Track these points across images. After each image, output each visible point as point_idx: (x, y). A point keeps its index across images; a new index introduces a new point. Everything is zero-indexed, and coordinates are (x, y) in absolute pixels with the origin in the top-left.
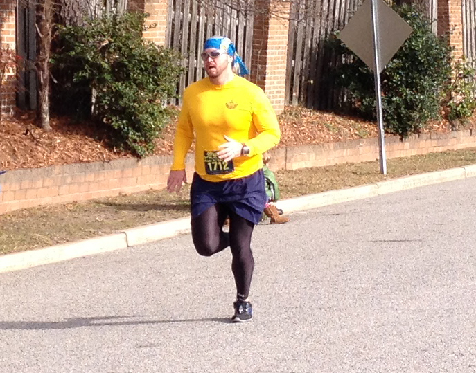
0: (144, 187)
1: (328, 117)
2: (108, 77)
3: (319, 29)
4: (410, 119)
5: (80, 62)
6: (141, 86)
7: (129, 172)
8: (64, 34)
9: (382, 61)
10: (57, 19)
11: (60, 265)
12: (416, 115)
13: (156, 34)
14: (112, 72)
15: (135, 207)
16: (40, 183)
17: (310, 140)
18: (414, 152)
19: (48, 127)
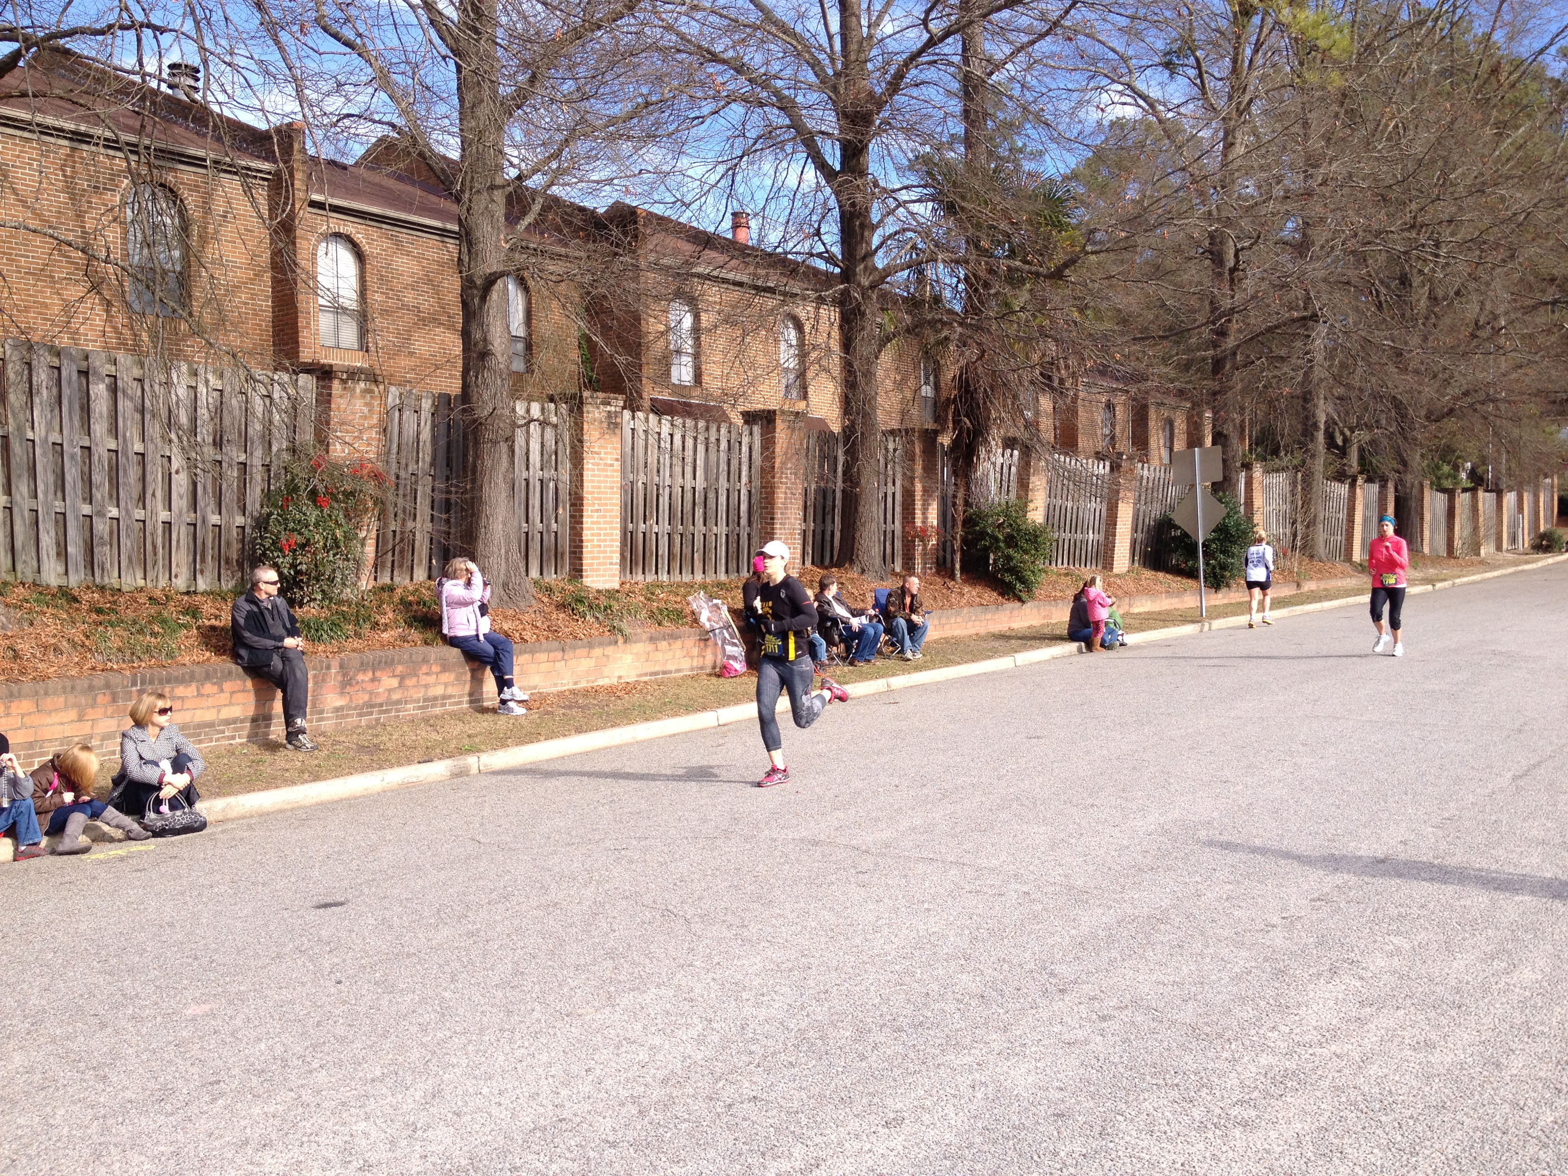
0: (1027, 624)
1: (1161, 575)
2: (1002, 545)
3: (1156, 511)
4: (1223, 576)
5: (983, 534)
6: (1026, 552)
7: (1016, 613)
8: (971, 515)
9: (1203, 535)
10: (967, 503)
11: (970, 678)
12: (1228, 574)
13: (1037, 515)
14: (1005, 541)
15: (1021, 638)
16: (953, 621)
17: (1147, 592)
18: (1225, 601)
19: (959, 580)
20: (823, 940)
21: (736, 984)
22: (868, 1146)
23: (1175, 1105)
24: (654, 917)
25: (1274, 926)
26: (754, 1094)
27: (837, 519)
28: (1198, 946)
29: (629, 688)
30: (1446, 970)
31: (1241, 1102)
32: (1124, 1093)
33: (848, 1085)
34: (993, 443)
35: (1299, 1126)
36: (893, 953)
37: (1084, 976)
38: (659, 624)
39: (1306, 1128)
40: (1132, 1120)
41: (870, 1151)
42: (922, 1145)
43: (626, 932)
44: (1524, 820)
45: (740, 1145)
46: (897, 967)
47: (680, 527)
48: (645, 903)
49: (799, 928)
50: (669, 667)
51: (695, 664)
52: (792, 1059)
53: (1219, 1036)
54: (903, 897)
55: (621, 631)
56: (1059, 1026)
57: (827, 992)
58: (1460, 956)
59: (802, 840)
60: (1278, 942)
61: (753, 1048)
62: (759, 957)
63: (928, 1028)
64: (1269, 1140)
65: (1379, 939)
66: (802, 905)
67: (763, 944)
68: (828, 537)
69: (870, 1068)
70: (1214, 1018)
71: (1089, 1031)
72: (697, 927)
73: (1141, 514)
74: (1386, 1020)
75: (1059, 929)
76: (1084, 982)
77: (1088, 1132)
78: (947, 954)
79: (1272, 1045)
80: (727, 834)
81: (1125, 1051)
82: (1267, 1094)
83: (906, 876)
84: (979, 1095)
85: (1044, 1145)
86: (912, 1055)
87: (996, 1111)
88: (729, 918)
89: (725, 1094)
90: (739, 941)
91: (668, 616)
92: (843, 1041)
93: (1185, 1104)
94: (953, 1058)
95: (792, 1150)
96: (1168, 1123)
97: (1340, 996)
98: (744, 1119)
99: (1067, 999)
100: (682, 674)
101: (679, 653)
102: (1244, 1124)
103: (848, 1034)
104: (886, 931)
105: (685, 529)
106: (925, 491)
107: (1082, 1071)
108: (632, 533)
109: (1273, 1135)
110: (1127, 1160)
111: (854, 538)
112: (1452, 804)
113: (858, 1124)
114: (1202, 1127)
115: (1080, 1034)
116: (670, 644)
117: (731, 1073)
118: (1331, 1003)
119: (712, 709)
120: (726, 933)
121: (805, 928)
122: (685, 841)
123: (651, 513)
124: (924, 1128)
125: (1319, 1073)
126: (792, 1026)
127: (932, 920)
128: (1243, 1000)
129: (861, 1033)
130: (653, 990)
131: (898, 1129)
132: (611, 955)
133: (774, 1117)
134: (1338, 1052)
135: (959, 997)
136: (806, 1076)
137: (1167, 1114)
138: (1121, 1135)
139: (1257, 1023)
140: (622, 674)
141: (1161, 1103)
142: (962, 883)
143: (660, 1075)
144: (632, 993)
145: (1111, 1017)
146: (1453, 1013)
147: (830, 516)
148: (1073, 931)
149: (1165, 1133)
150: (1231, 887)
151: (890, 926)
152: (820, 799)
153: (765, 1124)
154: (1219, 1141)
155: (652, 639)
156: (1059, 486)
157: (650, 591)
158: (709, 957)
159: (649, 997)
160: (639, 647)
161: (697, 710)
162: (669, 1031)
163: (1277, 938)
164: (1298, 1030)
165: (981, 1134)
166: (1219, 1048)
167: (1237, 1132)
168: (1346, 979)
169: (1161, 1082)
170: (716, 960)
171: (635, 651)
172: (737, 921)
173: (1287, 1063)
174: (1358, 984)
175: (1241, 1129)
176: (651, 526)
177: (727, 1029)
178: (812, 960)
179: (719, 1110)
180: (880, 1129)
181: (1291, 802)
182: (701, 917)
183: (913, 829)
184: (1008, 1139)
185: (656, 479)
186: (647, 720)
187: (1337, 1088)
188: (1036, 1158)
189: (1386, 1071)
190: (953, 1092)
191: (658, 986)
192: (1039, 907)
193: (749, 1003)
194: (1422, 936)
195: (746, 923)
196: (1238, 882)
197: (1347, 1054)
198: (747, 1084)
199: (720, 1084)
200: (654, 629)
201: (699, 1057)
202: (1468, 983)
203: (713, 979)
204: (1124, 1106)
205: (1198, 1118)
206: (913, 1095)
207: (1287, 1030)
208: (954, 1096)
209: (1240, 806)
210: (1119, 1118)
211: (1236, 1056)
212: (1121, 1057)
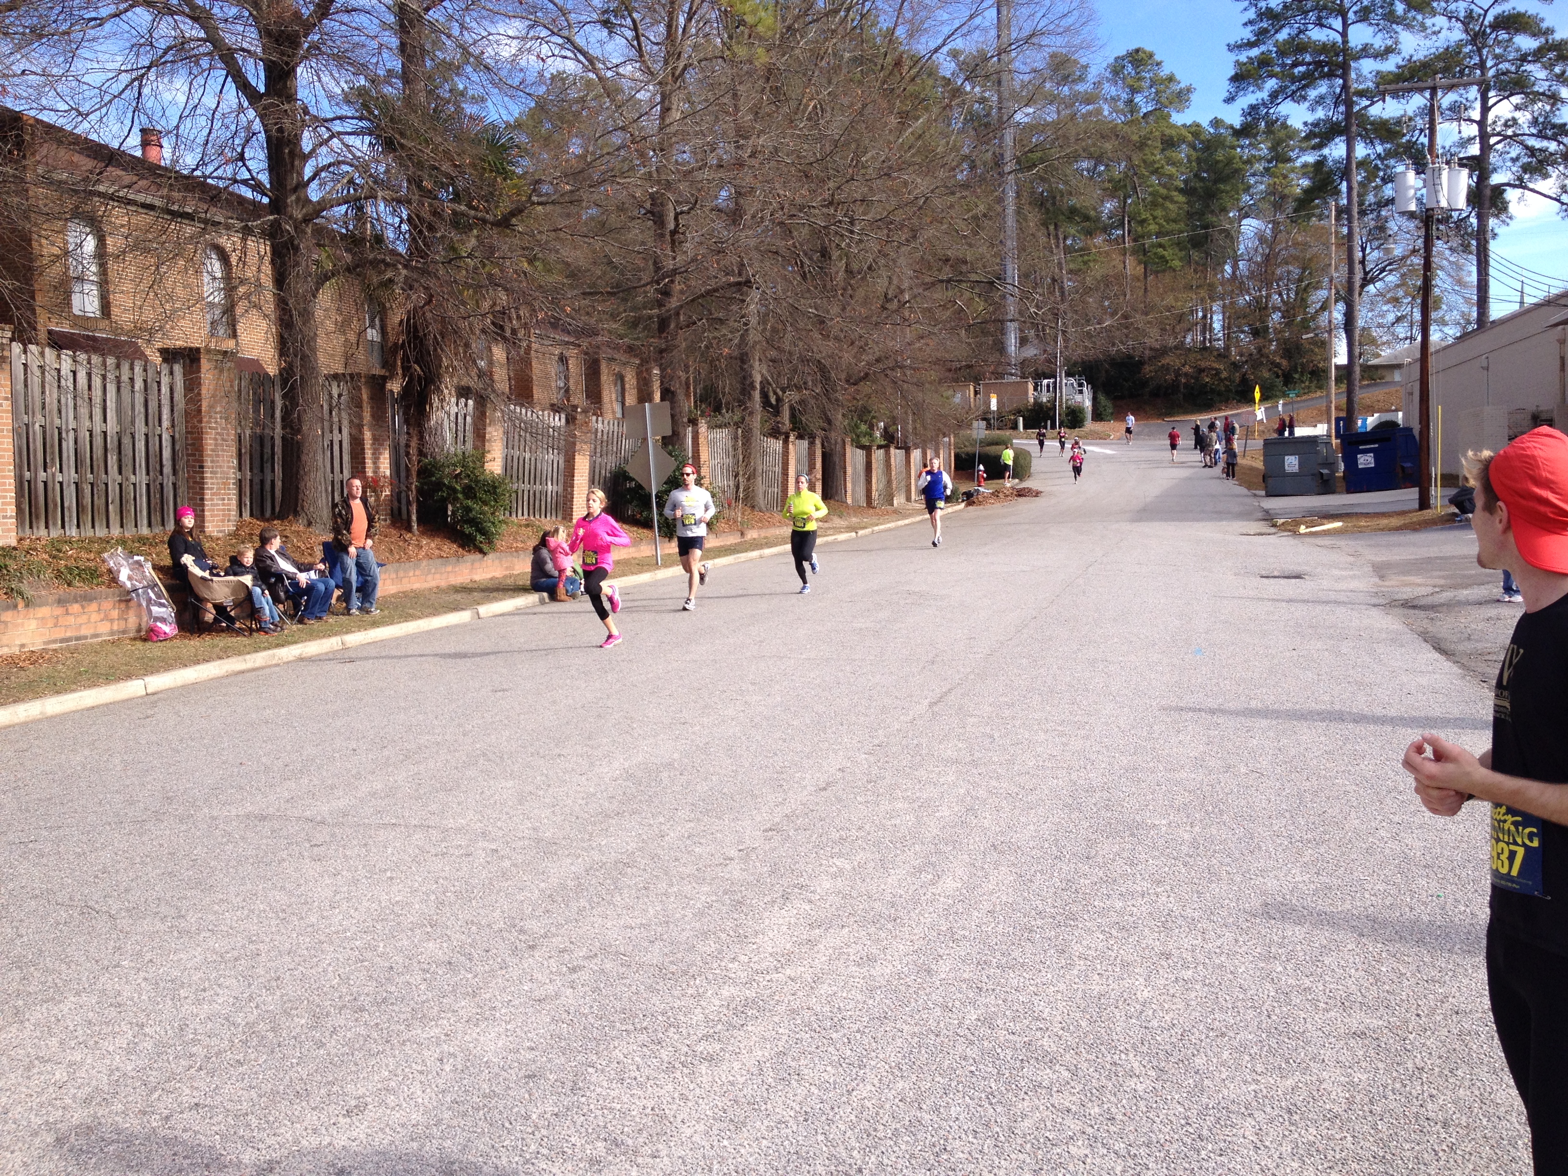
0: (489, 576)
2: (460, 496)
3: (611, 463)
5: (439, 485)
6: (485, 503)
7: (477, 565)
8: (426, 465)
9: (657, 484)
10: (421, 453)
11: (430, 633)
13: (494, 466)
14: (463, 492)
15: (483, 590)
16: (411, 574)
19: (416, 532)
20: (274, 922)
21: (172, 981)
22: (327, 1140)
23: (645, 1049)
24: (71, 916)
25: (731, 859)
26: (196, 1100)
27: (278, 468)
28: (663, 886)
29: (34, 658)
30: (883, 886)
31: (706, 1037)
32: (594, 1044)
33: (305, 1077)
34: (446, 391)
35: (760, 1053)
36: (353, 929)
37: (553, 930)
38: (69, 585)
39: (766, 1054)
40: (603, 1071)
41: (330, 1144)
42: (387, 1130)
43: (37, 937)
44: (940, 742)
45: (179, 1160)
46: (357, 943)
47: (90, 476)
48: (60, 901)
49: (246, 912)
50: (84, 632)
51: (115, 628)
52: (240, 1057)
53: (685, 973)
54: (364, 868)
55: (20, 593)
56: (530, 984)
57: (278, 978)
58: (892, 871)
59: (248, 816)
60: (736, 874)
61: (194, 1050)
62: (199, 949)
63: (392, 1004)
64: (733, 1072)
65: (824, 862)
66: (249, 886)
67: (203, 934)
68: (268, 487)
69: (329, 1054)
70: (679, 956)
71: (559, 984)
72: (124, 922)
73: (597, 466)
74: (833, 939)
75: (528, 883)
76: (554, 935)
77: (560, 1090)
78: (412, 922)
79: (733, 976)
80: (158, 817)
81: (595, 1000)
82: (731, 1026)
83: (365, 845)
84: (448, 1068)
85: (517, 1109)
86: (375, 1035)
87: (465, 1082)
88: (163, 909)
89: (161, 1105)
90: (175, 934)
91: (79, 575)
92: (298, 1030)
93: (652, 1046)
94: (419, 1031)
95: (241, 1157)
96: (638, 1069)
97: (793, 921)
98: (185, 1131)
99: (537, 954)
100: (100, 639)
101: (95, 617)
102: (710, 1059)
103: (303, 1021)
104: (345, 905)
105: (96, 478)
106: (375, 439)
107: (553, 1027)
108: (29, 482)
109: (737, 1065)
110: (599, 1113)
111: (298, 488)
112: (880, 732)
113: (315, 1118)
114: (671, 1068)
115: (551, 989)
116: (83, 607)
117: (169, 1080)
118: (784, 928)
119: (138, 676)
120: (159, 926)
121: (253, 911)
122: (108, 828)
123: (53, 459)
124: (388, 1111)
125: (776, 998)
126: (240, 1020)
127: (395, 888)
128: (705, 935)
129: (317, 1018)
130: (72, 999)
131: (360, 1117)
132: (18, 963)
133: (219, 1124)
134: (793, 975)
135: (426, 966)
136: (256, 1073)
137: (637, 1059)
138: (592, 1088)
139: (718, 956)
140: (24, 641)
141: (630, 1049)
142: (427, 847)
143: (81, 1094)
144: (45, 1006)
145: (581, 968)
146: (890, 926)
147: (269, 465)
148: (543, 885)
149: (635, 1079)
150: (692, 825)
151: (348, 900)
152: (267, 770)
153: (209, 1133)
154: (686, 1080)
155: (60, 602)
156: (517, 437)
157: (56, 549)
158: (139, 954)
159: (65, 1008)
160: (44, 611)
161: (119, 679)
162: (92, 1043)
163: (735, 871)
164: (756, 959)
165: (449, 1109)
166: (684, 986)
167: (703, 1068)
168: (797, 903)
169: (631, 1027)
170: (148, 956)
171: (40, 615)
172: (173, 912)
173: (747, 992)
174: (808, 908)
175: (706, 1064)
176: (54, 475)
177: (163, 1033)
178: (261, 946)
179: (155, 1124)
180: (341, 1119)
181: (743, 738)
182: (128, 910)
183: (373, 794)
184: (478, 1109)
185: (57, 422)
186: (58, 692)
187: (793, 1011)
188: (507, 1125)
189: (835, 988)
190: (419, 1068)
191: (78, 994)
192: (507, 863)
193: (189, 1001)
194: (860, 856)
195: (183, 913)
196: (698, 820)
197: (801, 977)
198: (188, 1091)
199: (156, 1095)
200: (63, 590)
201: (130, 1068)
202: (901, 897)
203: (145, 979)
204: (594, 1058)
205: (666, 1059)
206: (376, 1078)
207: (746, 959)
208: (421, 1072)
209: (697, 746)
210: (590, 1070)
211: (701, 991)
212: (591, 1007)
